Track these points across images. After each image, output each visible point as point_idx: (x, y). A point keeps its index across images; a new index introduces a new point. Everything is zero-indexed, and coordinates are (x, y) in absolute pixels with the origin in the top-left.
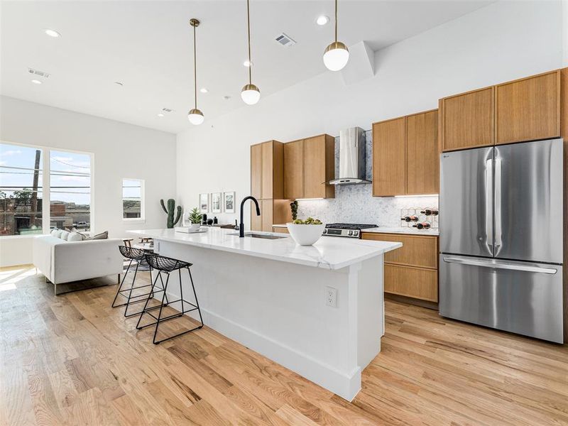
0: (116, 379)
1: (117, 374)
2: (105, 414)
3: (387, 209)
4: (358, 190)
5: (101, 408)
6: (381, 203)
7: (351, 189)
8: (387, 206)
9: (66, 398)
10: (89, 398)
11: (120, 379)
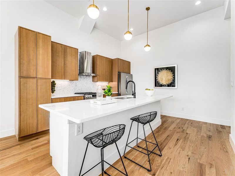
0: (189, 158)
1: (188, 159)
2: (201, 153)
4: (84, 78)
5: (201, 155)
7: (81, 77)
9: (211, 167)
10: (203, 161)
11: (189, 157)
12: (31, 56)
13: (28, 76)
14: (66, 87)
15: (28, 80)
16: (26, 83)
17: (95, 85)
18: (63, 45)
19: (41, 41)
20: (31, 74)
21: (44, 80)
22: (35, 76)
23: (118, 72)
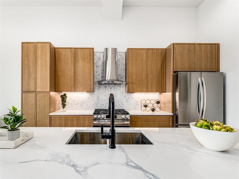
3: (128, 100)
4: (111, 88)
6: (125, 96)
7: (106, 87)
8: (128, 98)
12: (31, 70)
13: (28, 91)
14: (84, 101)
15: (28, 94)
16: (27, 98)
17: (130, 98)
18: (73, 48)
19: (39, 51)
20: (31, 88)
21: (43, 94)
22: (34, 90)
23: (174, 72)
